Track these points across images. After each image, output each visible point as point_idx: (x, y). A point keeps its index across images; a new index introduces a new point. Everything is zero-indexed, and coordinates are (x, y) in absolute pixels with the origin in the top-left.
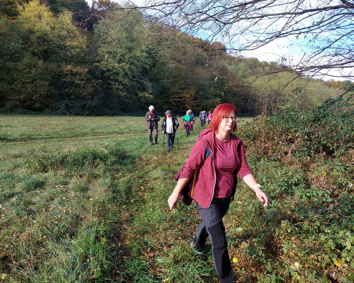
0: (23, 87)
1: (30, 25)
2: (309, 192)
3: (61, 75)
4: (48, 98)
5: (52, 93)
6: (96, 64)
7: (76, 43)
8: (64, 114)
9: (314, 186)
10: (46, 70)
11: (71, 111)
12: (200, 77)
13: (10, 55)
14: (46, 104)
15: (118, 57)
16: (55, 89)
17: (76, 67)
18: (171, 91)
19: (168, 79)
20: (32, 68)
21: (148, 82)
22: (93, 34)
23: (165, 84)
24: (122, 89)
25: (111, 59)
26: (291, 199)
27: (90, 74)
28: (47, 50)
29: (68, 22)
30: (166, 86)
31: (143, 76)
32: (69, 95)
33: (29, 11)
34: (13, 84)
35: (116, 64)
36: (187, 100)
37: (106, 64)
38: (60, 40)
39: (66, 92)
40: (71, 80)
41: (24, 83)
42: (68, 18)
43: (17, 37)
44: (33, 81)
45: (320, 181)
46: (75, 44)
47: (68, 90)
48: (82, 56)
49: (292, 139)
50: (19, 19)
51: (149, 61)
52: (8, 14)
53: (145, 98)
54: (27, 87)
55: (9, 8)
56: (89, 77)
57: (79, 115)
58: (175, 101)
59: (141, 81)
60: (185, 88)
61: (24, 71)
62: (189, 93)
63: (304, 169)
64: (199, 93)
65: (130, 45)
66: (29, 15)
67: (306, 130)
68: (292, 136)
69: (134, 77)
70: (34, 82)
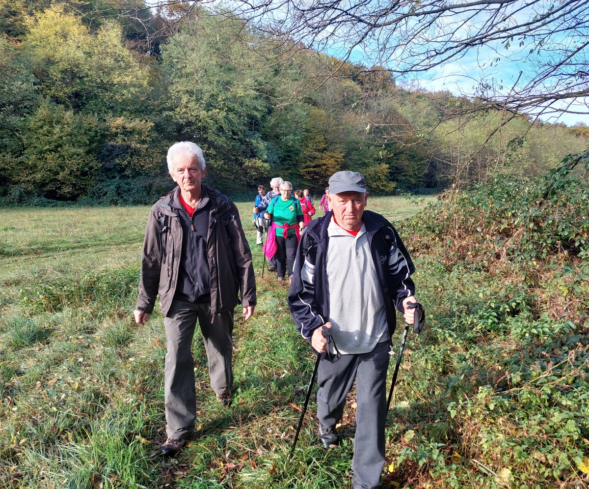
0: (39, 159)
1: (48, 51)
2: (535, 327)
3: (105, 135)
4: (84, 176)
5: (91, 168)
6: (167, 113)
7: (130, 77)
8: (115, 203)
9: (546, 314)
10: (80, 127)
11: (126, 198)
12: (350, 127)
13: (16, 104)
14: (82, 187)
15: (205, 99)
16: (96, 160)
17: (131, 119)
18: (301, 155)
19: (295, 134)
20: (55, 126)
21: (259, 142)
22: (160, 61)
23: (291, 142)
24: (215, 156)
25: (193, 104)
26: (505, 340)
27: (157, 131)
28: (80, 91)
29: (116, 41)
30: (293, 147)
31: (251, 130)
32: (122, 170)
33: (45, 25)
34: (21, 154)
35: (201, 113)
36: (331, 169)
37: (184, 113)
38: (101, 74)
39: (116, 165)
40: (124, 143)
41: (41, 152)
42: (115, 35)
43: (24, 72)
44: (57, 147)
45: (557, 305)
46: (128, 79)
47: (119, 160)
48: (142, 101)
49: (509, 229)
50: (29, 40)
51: (261, 104)
52: (8, 32)
53: (256, 169)
54: (46, 159)
55: (11, 22)
56: (156, 137)
57: (141, 203)
58: (309, 173)
59: (247, 140)
60: (325, 149)
61: (41, 131)
62: (332, 157)
63: (529, 284)
64: (350, 157)
65: (226, 77)
66: (44, 33)
67: (533, 212)
68: (508, 225)
69: (234, 133)
70: (59, 149)
